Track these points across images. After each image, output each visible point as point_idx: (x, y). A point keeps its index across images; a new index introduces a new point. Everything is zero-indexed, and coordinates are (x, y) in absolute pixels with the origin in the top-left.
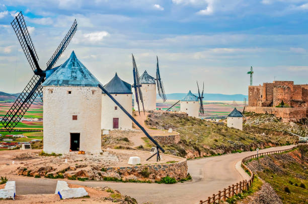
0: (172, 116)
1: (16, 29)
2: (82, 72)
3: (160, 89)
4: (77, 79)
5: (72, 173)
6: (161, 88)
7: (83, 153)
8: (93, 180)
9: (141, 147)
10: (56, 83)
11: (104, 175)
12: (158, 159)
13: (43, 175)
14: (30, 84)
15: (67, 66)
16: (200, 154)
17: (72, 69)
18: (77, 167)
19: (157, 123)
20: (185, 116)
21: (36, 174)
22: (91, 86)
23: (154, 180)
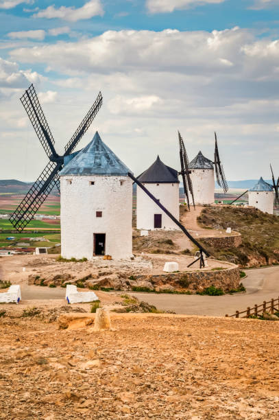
0: (236, 211)
1: (26, 106)
2: (108, 158)
3: (220, 176)
4: (102, 167)
5: (95, 282)
6: (221, 173)
7: (109, 258)
8: (119, 290)
9: (187, 252)
10: (75, 171)
11: (134, 285)
12: (201, 265)
13: (60, 285)
14: (45, 173)
15: (89, 151)
16: (267, 261)
17: (96, 154)
18: (100, 275)
19: (213, 221)
20: (253, 212)
21: (51, 283)
22: (118, 174)
23: (195, 291)
